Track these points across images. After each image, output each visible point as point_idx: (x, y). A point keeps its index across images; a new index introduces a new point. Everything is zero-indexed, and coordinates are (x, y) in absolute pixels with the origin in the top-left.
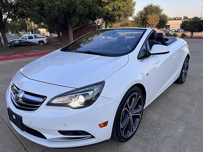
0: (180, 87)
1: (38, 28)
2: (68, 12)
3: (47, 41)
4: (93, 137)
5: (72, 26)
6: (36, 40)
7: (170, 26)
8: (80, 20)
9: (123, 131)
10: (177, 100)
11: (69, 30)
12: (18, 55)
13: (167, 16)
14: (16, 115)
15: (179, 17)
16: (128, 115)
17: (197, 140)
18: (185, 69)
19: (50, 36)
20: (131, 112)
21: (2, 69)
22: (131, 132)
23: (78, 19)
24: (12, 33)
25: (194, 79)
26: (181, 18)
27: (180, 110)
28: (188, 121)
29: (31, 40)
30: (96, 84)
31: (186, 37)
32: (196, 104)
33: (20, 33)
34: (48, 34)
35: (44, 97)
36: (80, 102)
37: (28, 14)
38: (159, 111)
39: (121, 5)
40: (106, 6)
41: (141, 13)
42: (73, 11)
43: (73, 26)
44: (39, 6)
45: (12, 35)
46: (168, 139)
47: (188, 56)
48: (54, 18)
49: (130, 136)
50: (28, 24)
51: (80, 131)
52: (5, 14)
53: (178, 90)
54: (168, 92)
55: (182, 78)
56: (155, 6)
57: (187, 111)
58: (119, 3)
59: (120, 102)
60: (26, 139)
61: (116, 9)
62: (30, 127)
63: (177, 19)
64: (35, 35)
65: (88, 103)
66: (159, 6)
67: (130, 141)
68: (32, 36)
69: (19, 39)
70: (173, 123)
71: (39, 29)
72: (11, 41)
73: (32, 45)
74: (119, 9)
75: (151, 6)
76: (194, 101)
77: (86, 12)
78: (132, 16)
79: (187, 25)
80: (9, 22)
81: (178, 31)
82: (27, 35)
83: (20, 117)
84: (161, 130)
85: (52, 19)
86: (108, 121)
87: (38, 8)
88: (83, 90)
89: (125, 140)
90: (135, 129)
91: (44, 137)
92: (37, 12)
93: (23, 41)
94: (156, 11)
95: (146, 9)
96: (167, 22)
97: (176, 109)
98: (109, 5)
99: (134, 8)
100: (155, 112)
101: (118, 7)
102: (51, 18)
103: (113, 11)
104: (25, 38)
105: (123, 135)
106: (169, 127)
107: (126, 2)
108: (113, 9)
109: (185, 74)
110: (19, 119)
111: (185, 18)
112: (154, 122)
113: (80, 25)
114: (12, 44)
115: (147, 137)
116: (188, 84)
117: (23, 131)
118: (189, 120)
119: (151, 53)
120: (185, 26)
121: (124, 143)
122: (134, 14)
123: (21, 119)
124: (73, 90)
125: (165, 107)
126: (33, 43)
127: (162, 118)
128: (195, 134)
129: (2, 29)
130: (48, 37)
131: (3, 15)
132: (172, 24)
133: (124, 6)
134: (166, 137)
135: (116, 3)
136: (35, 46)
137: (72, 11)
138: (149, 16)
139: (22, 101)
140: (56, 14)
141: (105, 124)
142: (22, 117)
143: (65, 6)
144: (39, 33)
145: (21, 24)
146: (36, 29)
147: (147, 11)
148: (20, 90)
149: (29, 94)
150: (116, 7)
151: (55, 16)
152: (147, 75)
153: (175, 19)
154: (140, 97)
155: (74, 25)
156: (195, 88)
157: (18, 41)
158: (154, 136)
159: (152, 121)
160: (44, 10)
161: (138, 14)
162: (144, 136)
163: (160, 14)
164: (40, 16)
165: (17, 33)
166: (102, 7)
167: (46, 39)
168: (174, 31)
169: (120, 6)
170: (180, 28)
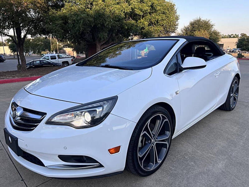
0: (227, 115)
1: (64, 47)
2: (95, 26)
3: (73, 62)
4: (101, 166)
5: (100, 44)
6: (59, 61)
7: (223, 44)
8: (110, 36)
9: (143, 161)
10: (222, 130)
11: (97, 48)
12: (35, 76)
13: (219, 33)
14: (12, 137)
15: (235, 34)
16: (149, 141)
17: (241, 178)
18: (234, 92)
19: (77, 56)
20: (155, 139)
21: (14, 91)
22: (154, 164)
23: (107, 34)
24: (34, 53)
25: (247, 106)
26: (238, 35)
27: (223, 142)
28: (231, 155)
29: (53, 61)
30: (107, 100)
31: (243, 58)
32: (245, 135)
33: (42, 53)
34: (75, 54)
35: (43, 114)
36: (85, 120)
37: (49, 28)
38: (195, 142)
39: (160, 18)
40: (141, 19)
41: (186, 29)
42: (101, 25)
43: (102, 43)
44: (62, 20)
45: (34, 55)
46: (202, 176)
47: (237, 76)
48: (79, 33)
49: (152, 169)
50: (52, 42)
51: (85, 156)
52: (24, 29)
53: (224, 118)
54: (211, 120)
55: (229, 103)
56: (204, 21)
57: (232, 143)
58: (157, 15)
59: (137, 123)
60: (26, 168)
61: (153, 22)
62: (28, 152)
63: (232, 37)
64: (59, 55)
65: (95, 122)
66: (209, 21)
67: (153, 176)
68: (55, 56)
69: (40, 60)
70: (212, 157)
71: (65, 49)
72: (30, 61)
73: (54, 66)
74: (157, 22)
75: (199, 21)
76: (244, 132)
77: (117, 26)
78: (175, 32)
79: (244, 43)
80: (31, 41)
81: (233, 51)
82: (50, 55)
83: (16, 138)
84: (194, 165)
85: (76, 35)
86: (120, 146)
87: (61, 22)
88: (90, 106)
89: (145, 174)
90: (160, 162)
91: (42, 165)
92: (60, 27)
93: (44, 62)
94: (206, 27)
95: (193, 24)
96: (220, 40)
97: (218, 140)
98: (145, 19)
99: (177, 23)
100: (190, 142)
101: (156, 21)
102: (76, 33)
103: (149, 25)
104: (47, 58)
105: (142, 167)
106: (207, 161)
107: (166, 15)
108: (150, 23)
109: (235, 99)
110: (14, 141)
111: (243, 36)
112: (188, 155)
113: (110, 42)
114: (31, 65)
115: (175, 172)
116: (238, 111)
117: (18, 156)
118: (234, 154)
119: (182, 68)
120: (241, 44)
121: (145, 178)
122: (177, 30)
123: (16, 140)
124: (77, 106)
125: (204, 137)
126: (56, 64)
127: (198, 151)
128: (239, 171)
129: (20, 47)
130: (74, 57)
131: (22, 31)
132: (226, 42)
133: (163, 19)
134: (201, 173)
135: (153, 15)
136: (57, 67)
137: (99, 25)
138: (197, 33)
139: (20, 119)
140: (80, 29)
141: (117, 149)
142: (18, 138)
143: (91, 19)
144: (64, 52)
145: (44, 42)
146: (60, 49)
147: (194, 27)
148: (19, 107)
149: (28, 110)
150: (153, 21)
151: (79, 31)
152: (177, 93)
153: (230, 37)
154: (167, 120)
155: (104, 42)
156: (247, 116)
157: (39, 62)
158: (185, 171)
159: (185, 154)
160: (67, 24)
161: (183, 30)
162: (172, 170)
163: (211, 31)
164: (62, 31)
165: (39, 52)
166: (137, 21)
167: (72, 59)
168: (228, 51)
169: (158, 19)
170: (236, 47)
